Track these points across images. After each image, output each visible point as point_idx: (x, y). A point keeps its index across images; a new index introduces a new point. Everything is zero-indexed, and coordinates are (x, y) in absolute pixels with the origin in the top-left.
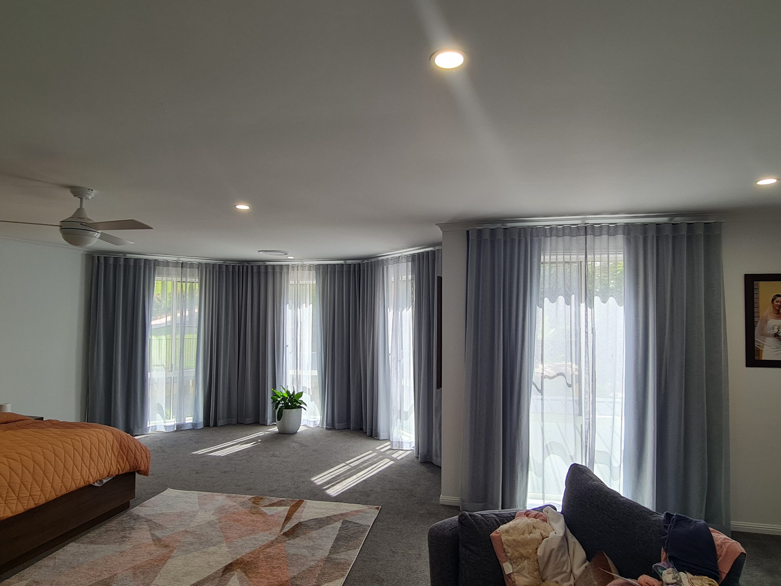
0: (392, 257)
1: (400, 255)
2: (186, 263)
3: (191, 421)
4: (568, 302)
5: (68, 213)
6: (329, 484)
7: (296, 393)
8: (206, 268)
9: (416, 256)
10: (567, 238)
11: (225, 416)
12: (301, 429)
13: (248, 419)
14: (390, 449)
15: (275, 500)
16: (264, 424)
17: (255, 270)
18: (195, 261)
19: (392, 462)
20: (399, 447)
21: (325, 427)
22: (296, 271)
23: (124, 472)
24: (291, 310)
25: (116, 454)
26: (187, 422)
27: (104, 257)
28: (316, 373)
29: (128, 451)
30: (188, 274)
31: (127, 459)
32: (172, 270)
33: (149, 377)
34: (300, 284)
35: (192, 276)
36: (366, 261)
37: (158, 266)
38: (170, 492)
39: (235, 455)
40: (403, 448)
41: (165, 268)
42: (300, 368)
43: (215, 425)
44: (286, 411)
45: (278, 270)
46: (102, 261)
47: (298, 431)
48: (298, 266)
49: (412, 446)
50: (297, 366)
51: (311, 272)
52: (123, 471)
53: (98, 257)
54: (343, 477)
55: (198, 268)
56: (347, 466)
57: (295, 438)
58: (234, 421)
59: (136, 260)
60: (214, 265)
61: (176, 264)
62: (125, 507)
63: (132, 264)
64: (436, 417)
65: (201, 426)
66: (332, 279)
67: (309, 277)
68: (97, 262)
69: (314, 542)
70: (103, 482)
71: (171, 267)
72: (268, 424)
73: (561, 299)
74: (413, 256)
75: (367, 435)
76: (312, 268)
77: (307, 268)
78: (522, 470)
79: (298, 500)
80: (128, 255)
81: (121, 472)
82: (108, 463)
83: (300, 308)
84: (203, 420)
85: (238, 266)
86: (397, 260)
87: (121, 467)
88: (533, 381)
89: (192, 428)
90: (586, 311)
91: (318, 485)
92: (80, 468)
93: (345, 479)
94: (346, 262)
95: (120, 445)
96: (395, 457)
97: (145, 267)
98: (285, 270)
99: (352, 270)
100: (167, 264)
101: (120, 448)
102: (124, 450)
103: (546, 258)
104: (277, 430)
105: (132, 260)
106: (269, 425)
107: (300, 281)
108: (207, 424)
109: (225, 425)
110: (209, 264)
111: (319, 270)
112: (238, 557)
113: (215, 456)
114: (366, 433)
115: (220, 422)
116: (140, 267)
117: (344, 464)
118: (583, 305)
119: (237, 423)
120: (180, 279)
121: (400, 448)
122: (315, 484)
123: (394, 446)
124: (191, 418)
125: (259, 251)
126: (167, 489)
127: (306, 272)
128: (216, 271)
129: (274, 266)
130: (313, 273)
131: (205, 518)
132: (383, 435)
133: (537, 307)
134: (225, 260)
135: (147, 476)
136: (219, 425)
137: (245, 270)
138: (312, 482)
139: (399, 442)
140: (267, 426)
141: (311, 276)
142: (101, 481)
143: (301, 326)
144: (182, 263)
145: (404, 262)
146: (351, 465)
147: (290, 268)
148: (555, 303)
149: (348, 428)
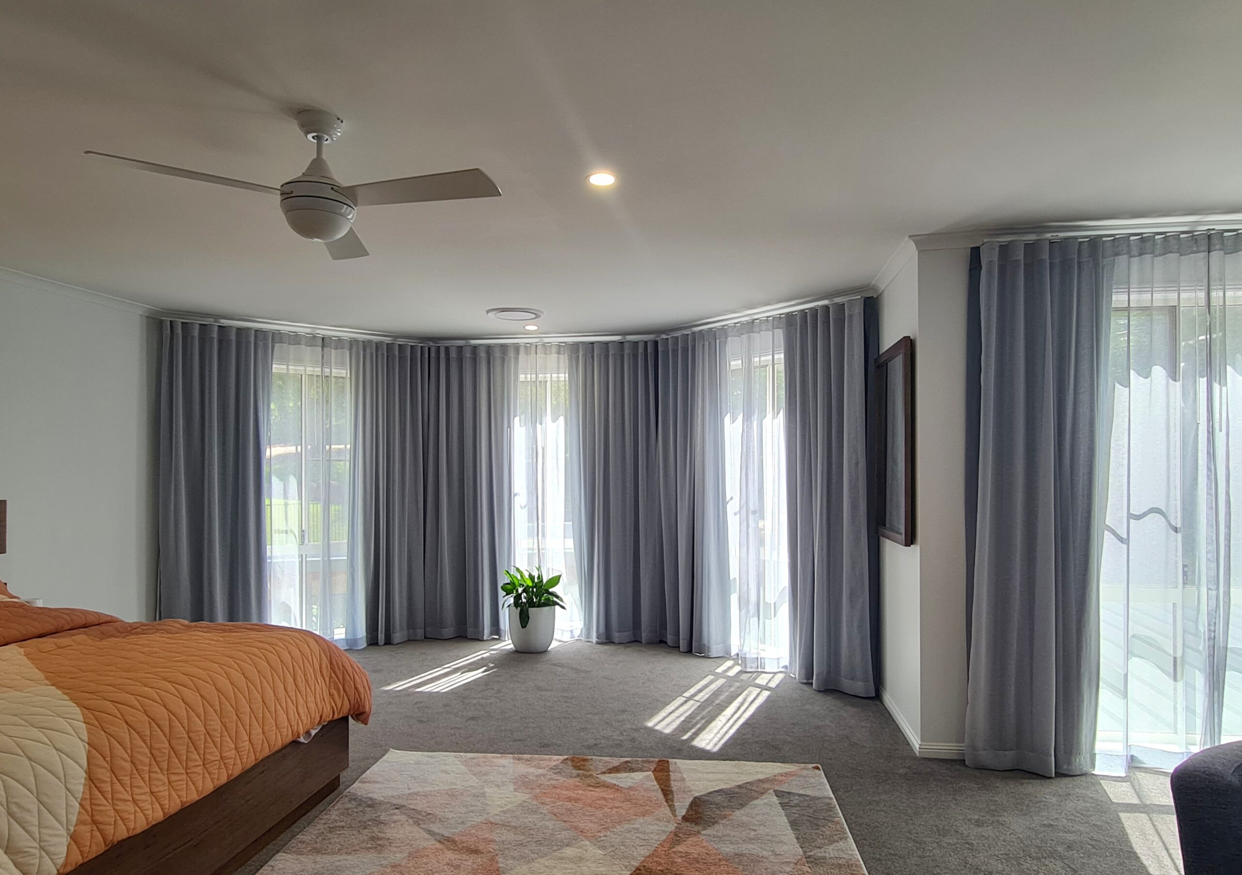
1: (736, 321)
2: (330, 338)
3: (343, 636)
6: (688, 732)
8: (364, 350)
10: (1173, 256)
11: (405, 626)
12: (554, 645)
13: (446, 630)
14: (741, 672)
15: (616, 762)
16: (478, 638)
17: (453, 354)
18: (346, 334)
19: (766, 694)
20: (758, 668)
21: (594, 639)
22: (533, 355)
26: (336, 637)
27: (182, 323)
28: (570, 543)
29: (343, 674)
30: (333, 360)
32: (306, 351)
34: (541, 381)
35: (342, 365)
36: (664, 336)
37: (281, 342)
39: (466, 690)
40: (764, 668)
41: (292, 347)
42: (543, 536)
43: (388, 642)
45: (497, 354)
46: (179, 330)
47: (549, 648)
48: (536, 346)
49: (782, 665)
50: (538, 530)
51: (562, 356)
52: (339, 713)
53: (171, 321)
54: (702, 718)
55: (351, 349)
56: (691, 702)
57: (546, 657)
58: (420, 633)
59: (239, 330)
60: (378, 345)
61: (311, 340)
62: (332, 787)
63: (233, 337)
65: (363, 644)
67: (558, 367)
68: (169, 331)
69: (755, 830)
70: (311, 735)
71: (304, 346)
72: (485, 638)
75: (681, 650)
76: (562, 349)
77: (554, 349)
79: (657, 760)
80: (222, 321)
83: (541, 424)
84: (365, 634)
85: (421, 347)
89: (347, 648)
91: (668, 734)
93: (709, 722)
94: (625, 338)
95: (331, 663)
96: (764, 684)
97: (256, 344)
98: (512, 354)
99: (642, 353)
100: (295, 339)
101: (331, 668)
102: (338, 671)
104: (512, 646)
105: (234, 331)
106: (487, 640)
107: (540, 376)
108: (372, 642)
109: (405, 641)
110: (370, 341)
111: (577, 351)
112: (636, 864)
113: (430, 694)
114: (679, 647)
115: (397, 637)
116: (248, 343)
117: (681, 700)
118: (1203, 382)
119: (425, 638)
120: (320, 369)
121: (759, 670)
122: (661, 733)
123: (748, 666)
124: (343, 630)
125: (488, 312)
126: (386, 751)
127: (554, 356)
128: (383, 354)
129: (489, 348)
130: (564, 359)
131: (507, 797)
132: (715, 650)
133: (1117, 385)
134: (396, 336)
135: (366, 724)
136: (396, 641)
137: (433, 355)
138: (652, 730)
139: (757, 658)
140: (483, 640)
141: (562, 365)
142: (308, 733)
143: (543, 458)
144: (323, 338)
146: (696, 698)
147: (522, 350)
148: (1149, 379)
149: (635, 641)
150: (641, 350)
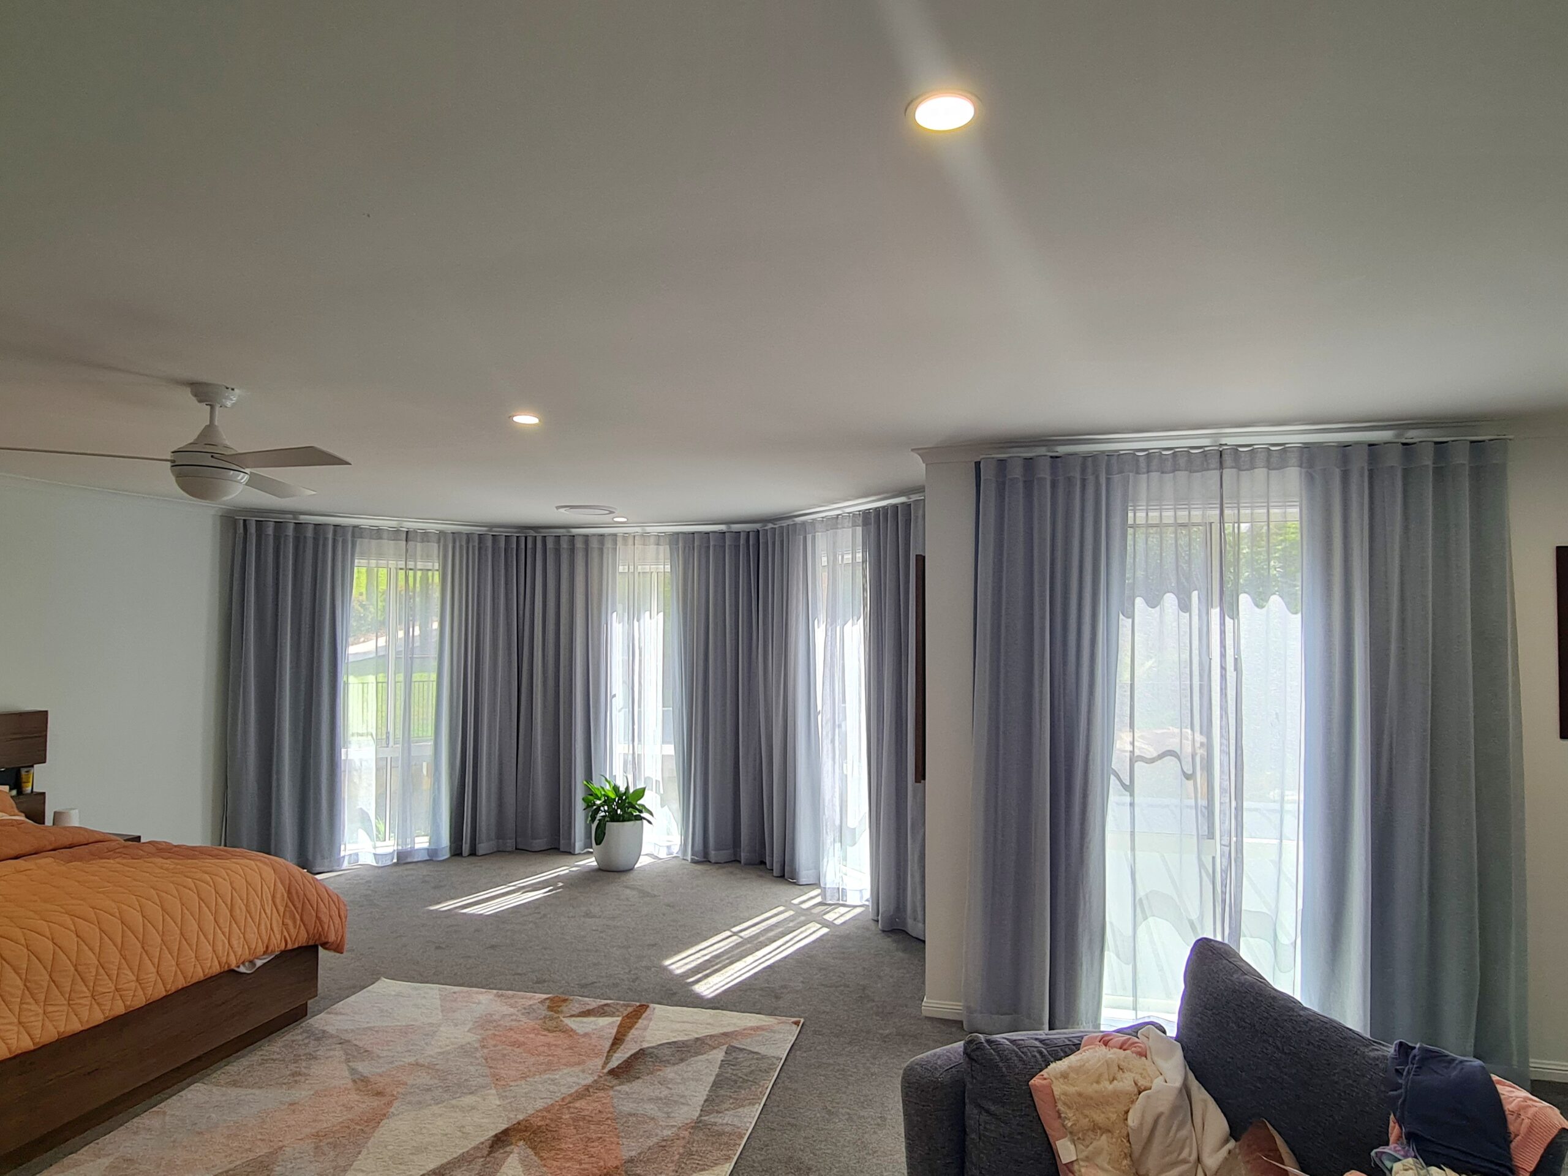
0: (823, 518)
1: (839, 512)
2: (415, 531)
3: (426, 845)
4: (1184, 606)
5: (186, 436)
6: (700, 973)
7: (631, 790)
8: (454, 542)
9: (873, 515)
10: (1182, 475)
11: (493, 835)
12: (643, 861)
13: (538, 841)
14: (820, 904)
15: (593, 1003)
16: (570, 853)
17: (550, 545)
18: (433, 527)
19: (825, 930)
20: (839, 900)
21: (689, 858)
22: (630, 546)
23: (296, 946)
24: (621, 624)
25: (282, 909)
26: (417, 846)
27: (256, 521)
28: (670, 749)
29: (304, 903)
30: (419, 553)
31: (302, 920)
32: (389, 545)
33: (343, 757)
34: (639, 573)
35: (427, 557)
36: (770, 526)
37: (361, 538)
38: (385, 986)
39: (512, 913)
40: (846, 901)
41: (374, 542)
42: (640, 740)
43: (473, 853)
44: (612, 827)
45: (594, 544)
46: (252, 529)
47: (636, 866)
48: (634, 536)
49: (865, 899)
50: (634, 735)
51: (661, 548)
52: (294, 944)
53: (245, 521)
54: (728, 959)
55: (439, 542)
56: (735, 938)
57: (629, 878)
58: (510, 844)
59: (317, 526)
60: (469, 536)
61: (395, 534)
62: (298, 1014)
63: (310, 533)
64: (914, 841)
65: (445, 854)
66: (703, 561)
67: (657, 559)
68: (241, 530)
69: (671, 1089)
70: (255, 965)
71: (386, 541)
72: (577, 851)
73: (1170, 600)
74: (866, 514)
75: (775, 874)
76: (662, 538)
77: (652, 540)
78: (1090, 948)
79: (638, 1004)
80: (302, 517)
81: (290, 947)
82: (266, 928)
83: (638, 620)
84: (448, 843)
85: (517, 537)
86: (834, 522)
87: (289, 935)
88: (1113, 767)
89: (428, 858)
90: (1223, 623)
91: (677, 975)
92: (211, 938)
93: (732, 963)
94: (730, 528)
95: (289, 892)
96: (831, 920)
97: (335, 541)
98: (608, 544)
99: (743, 545)
100: (377, 533)
101: (288, 897)
102: (296, 903)
103: (1138, 516)
104: (595, 863)
105: (311, 528)
106: (579, 854)
107: (639, 567)
108: (456, 852)
109: (491, 853)
110: (460, 533)
111: (677, 543)
112: (521, 1117)
113: (473, 915)
114: (772, 870)
115: (482, 848)
116: (326, 539)
117: (728, 933)
118: (1215, 612)
119: (516, 849)
120: (404, 563)
121: (841, 902)
122: (671, 972)
123: (828, 897)
124: (426, 839)
125: (558, 508)
126: (378, 979)
127: (652, 548)
128: (473, 547)
129: (586, 537)
130: (664, 550)
131: (455, 1038)
132: (805, 874)
133: (1121, 616)
134: (491, 526)
135: (342, 953)
136: (480, 852)
137: (529, 546)
138: (665, 969)
139: (838, 889)
140: (574, 854)
141: (661, 556)
142: (252, 962)
143: (640, 655)
144: (407, 532)
145: (848, 527)
146: (742, 934)
147: (620, 540)
148: (1158, 608)
149: (735, 861)
150: (742, 541)
